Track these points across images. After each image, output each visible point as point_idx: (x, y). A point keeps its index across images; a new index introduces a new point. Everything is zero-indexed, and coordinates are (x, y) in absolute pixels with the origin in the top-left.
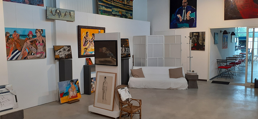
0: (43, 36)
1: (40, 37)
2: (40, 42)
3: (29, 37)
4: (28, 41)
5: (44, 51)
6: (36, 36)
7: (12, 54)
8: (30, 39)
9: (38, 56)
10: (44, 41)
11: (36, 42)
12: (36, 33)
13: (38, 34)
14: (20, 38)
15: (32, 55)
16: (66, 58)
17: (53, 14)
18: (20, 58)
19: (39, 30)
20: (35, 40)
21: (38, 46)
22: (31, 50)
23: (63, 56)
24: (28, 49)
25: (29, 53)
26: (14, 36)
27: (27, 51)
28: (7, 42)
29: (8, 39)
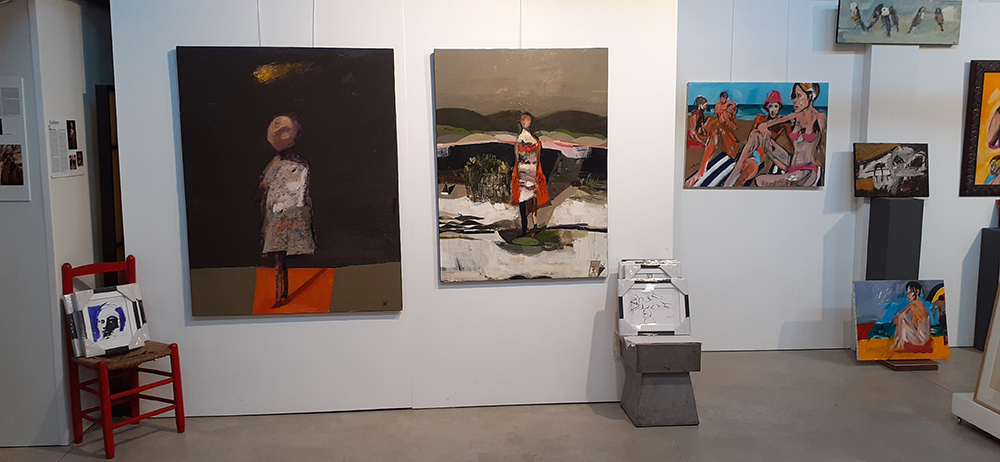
0: (817, 108)
1: (808, 113)
2: (803, 130)
3: (768, 111)
4: (764, 127)
5: (818, 161)
7: (708, 169)
8: (770, 118)
9: (793, 177)
10: (821, 126)
11: (789, 129)
12: (794, 96)
13: (802, 101)
15: (771, 173)
16: (899, 194)
17: (862, 25)
18: (732, 181)
19: (807, 85)
20: (789, 122)
21: (795, 143)
22: (771, 156)
23: (890, 183)
24: (759, 152)
25: (761, 166)
26: (719, 108)
27: (757, 159)
28: (697, 129)
29: (702, 119)
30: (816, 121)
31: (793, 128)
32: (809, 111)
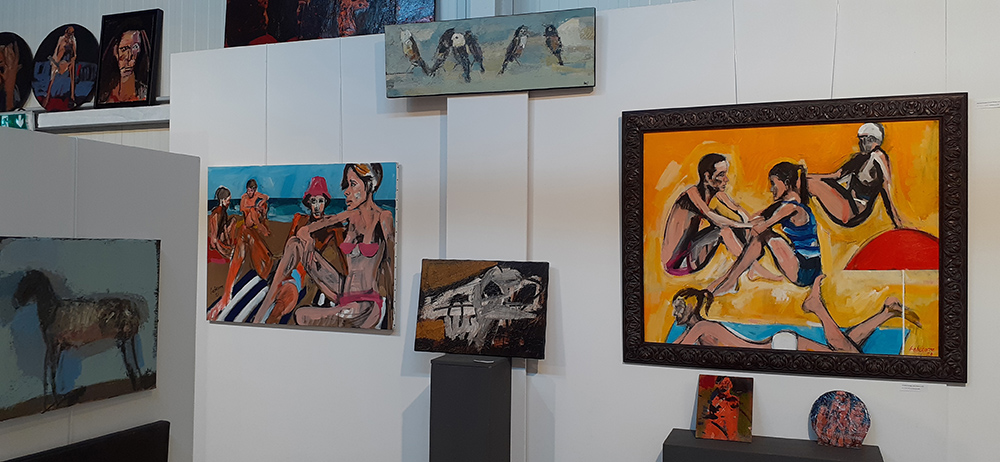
0: (379, 203)
1: (365, 210)
2: (360, 238)
3: (310, 207)
4: (304, 233)
5: (382, 287)
6: (342, 204)
7: (234, 295)
8: (313, 219)
9: (348, 313)
10: (386, 232)
11: (340, 237)
12: (345, 185)
13: (357, 193)
14: (273, 214)
15: (315, 304)
18: (264, 314)
19: (363, 167)
20: (339, 225)
21: (349, 258)
22: (316, 279)
24: (300, 270)
25: (302, 294)
26: (246, 204)
27: (297, 282)
28: (218, 236)
29: (224, 220)
30: (379, 223)
31: (344, 235)
32: (368, 208)
